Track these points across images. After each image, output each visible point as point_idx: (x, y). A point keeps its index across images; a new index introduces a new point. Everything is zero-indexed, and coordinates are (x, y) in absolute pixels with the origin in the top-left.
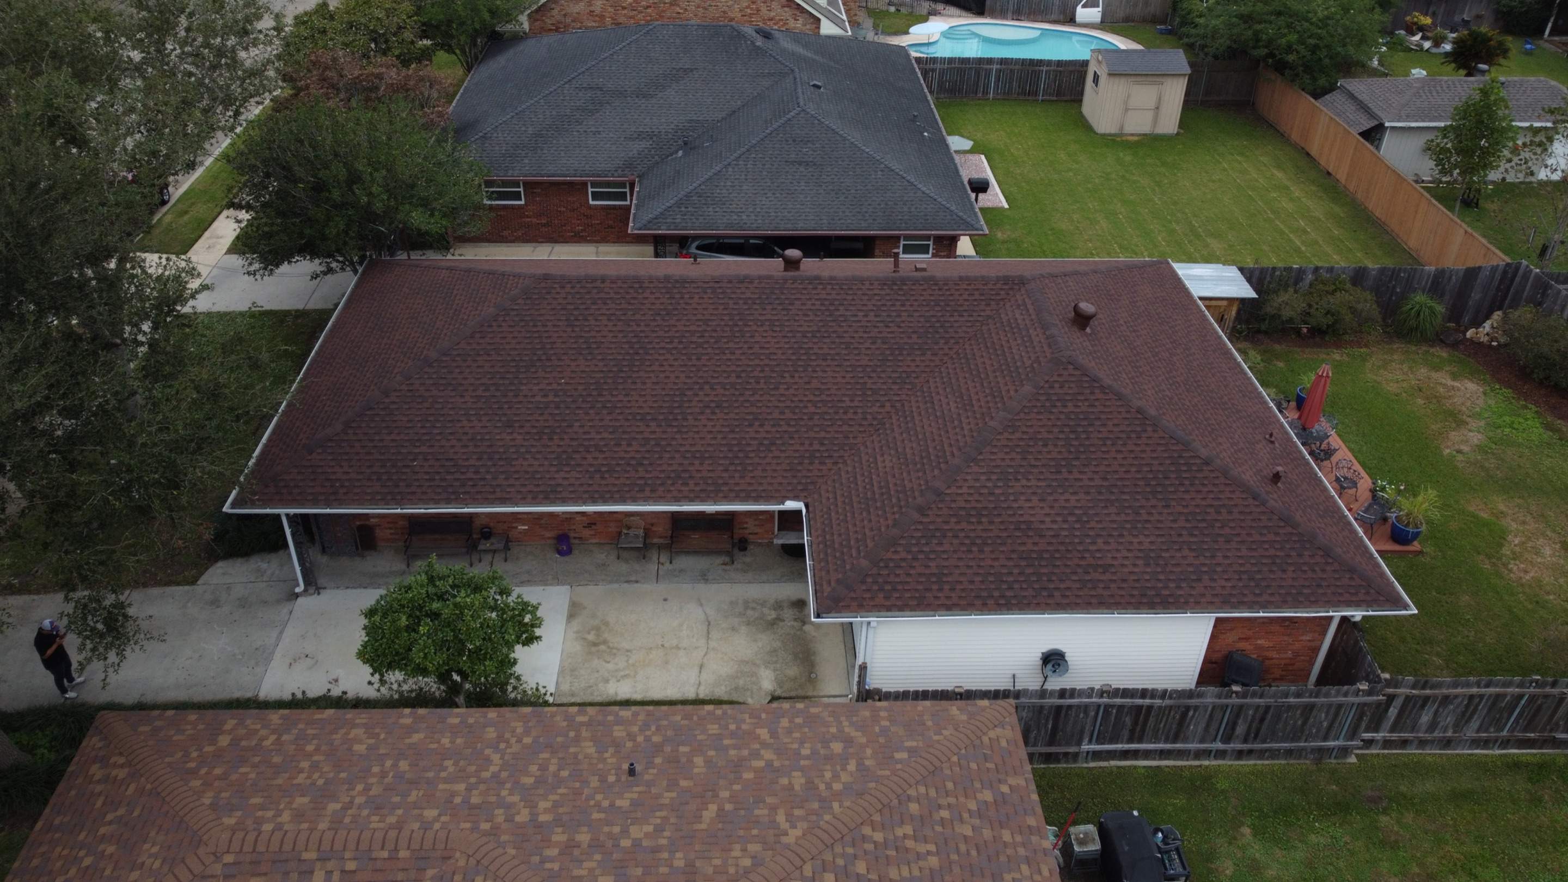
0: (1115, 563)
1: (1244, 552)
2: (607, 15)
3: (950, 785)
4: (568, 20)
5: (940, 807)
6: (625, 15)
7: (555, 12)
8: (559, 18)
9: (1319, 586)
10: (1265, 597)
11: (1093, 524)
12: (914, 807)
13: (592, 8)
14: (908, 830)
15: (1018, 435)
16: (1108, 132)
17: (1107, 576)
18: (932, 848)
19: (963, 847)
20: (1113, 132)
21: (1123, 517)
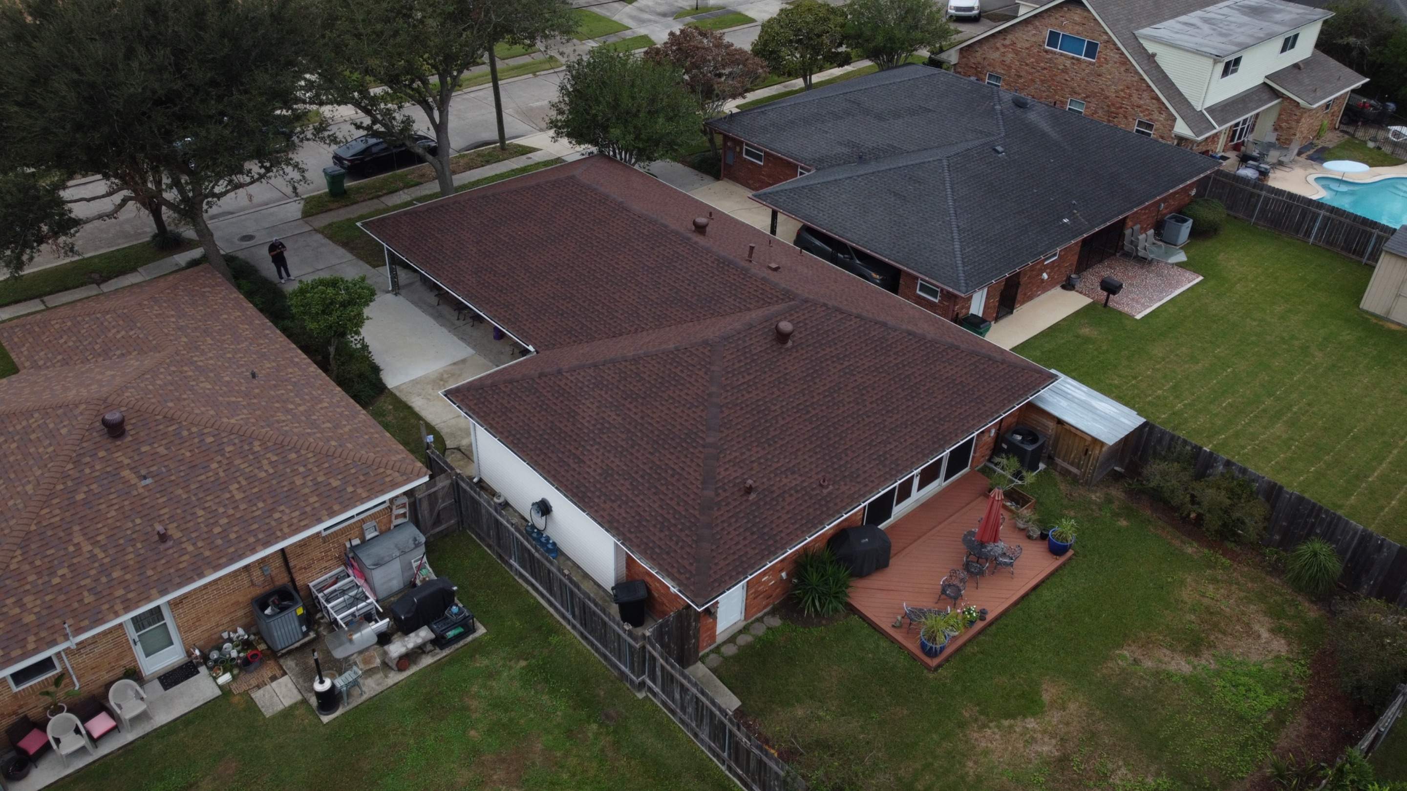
0: (588, 463)
1: (656, 506)
2: (1013, 66)
3: (326, 465)
4: (986, 63)
5: (305, 466)
6: (1026, 71)
7: (978, 54)
8: (979, 59)
9: (668, 553)
10: (632, 536)
11: (604, 436)
12: (293, 456)
13: (1005, 59)
14: (274, 458)
15: (633, 367)
16: (1371, 310)
17: (575, 466)
18: (271, 471)
19: (284, 483)
20: (1378, 312)
21: (623, 444)
